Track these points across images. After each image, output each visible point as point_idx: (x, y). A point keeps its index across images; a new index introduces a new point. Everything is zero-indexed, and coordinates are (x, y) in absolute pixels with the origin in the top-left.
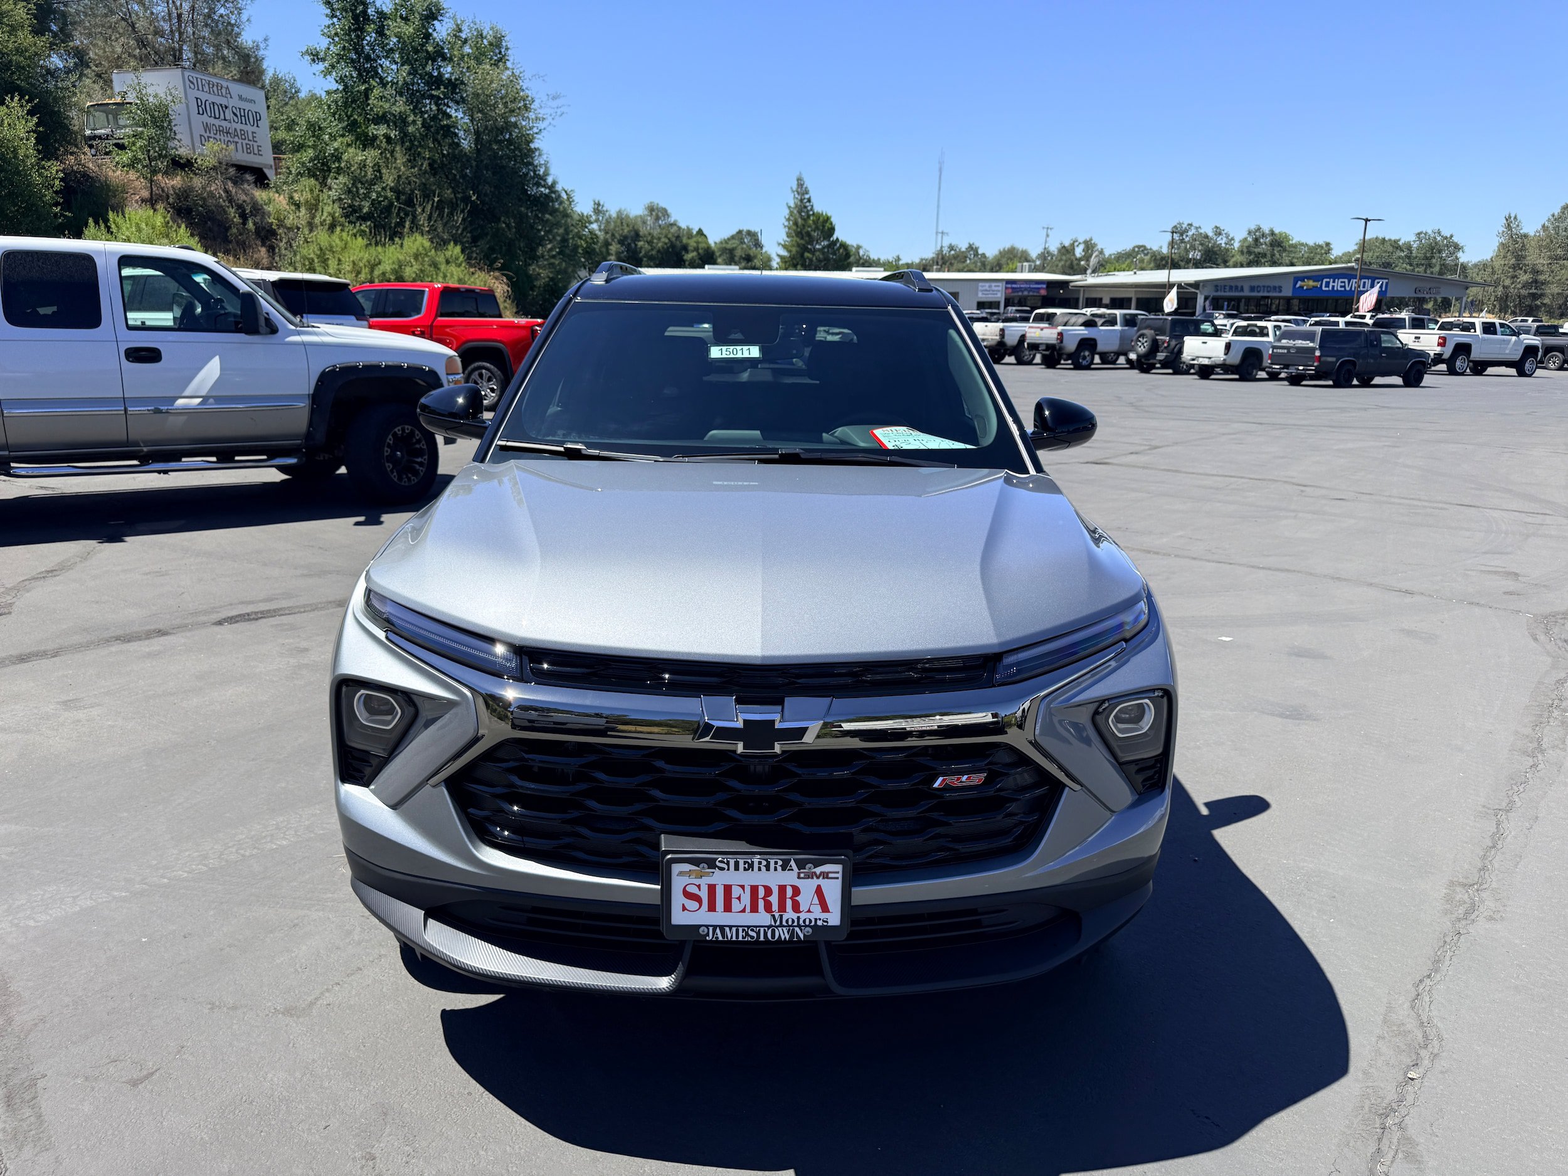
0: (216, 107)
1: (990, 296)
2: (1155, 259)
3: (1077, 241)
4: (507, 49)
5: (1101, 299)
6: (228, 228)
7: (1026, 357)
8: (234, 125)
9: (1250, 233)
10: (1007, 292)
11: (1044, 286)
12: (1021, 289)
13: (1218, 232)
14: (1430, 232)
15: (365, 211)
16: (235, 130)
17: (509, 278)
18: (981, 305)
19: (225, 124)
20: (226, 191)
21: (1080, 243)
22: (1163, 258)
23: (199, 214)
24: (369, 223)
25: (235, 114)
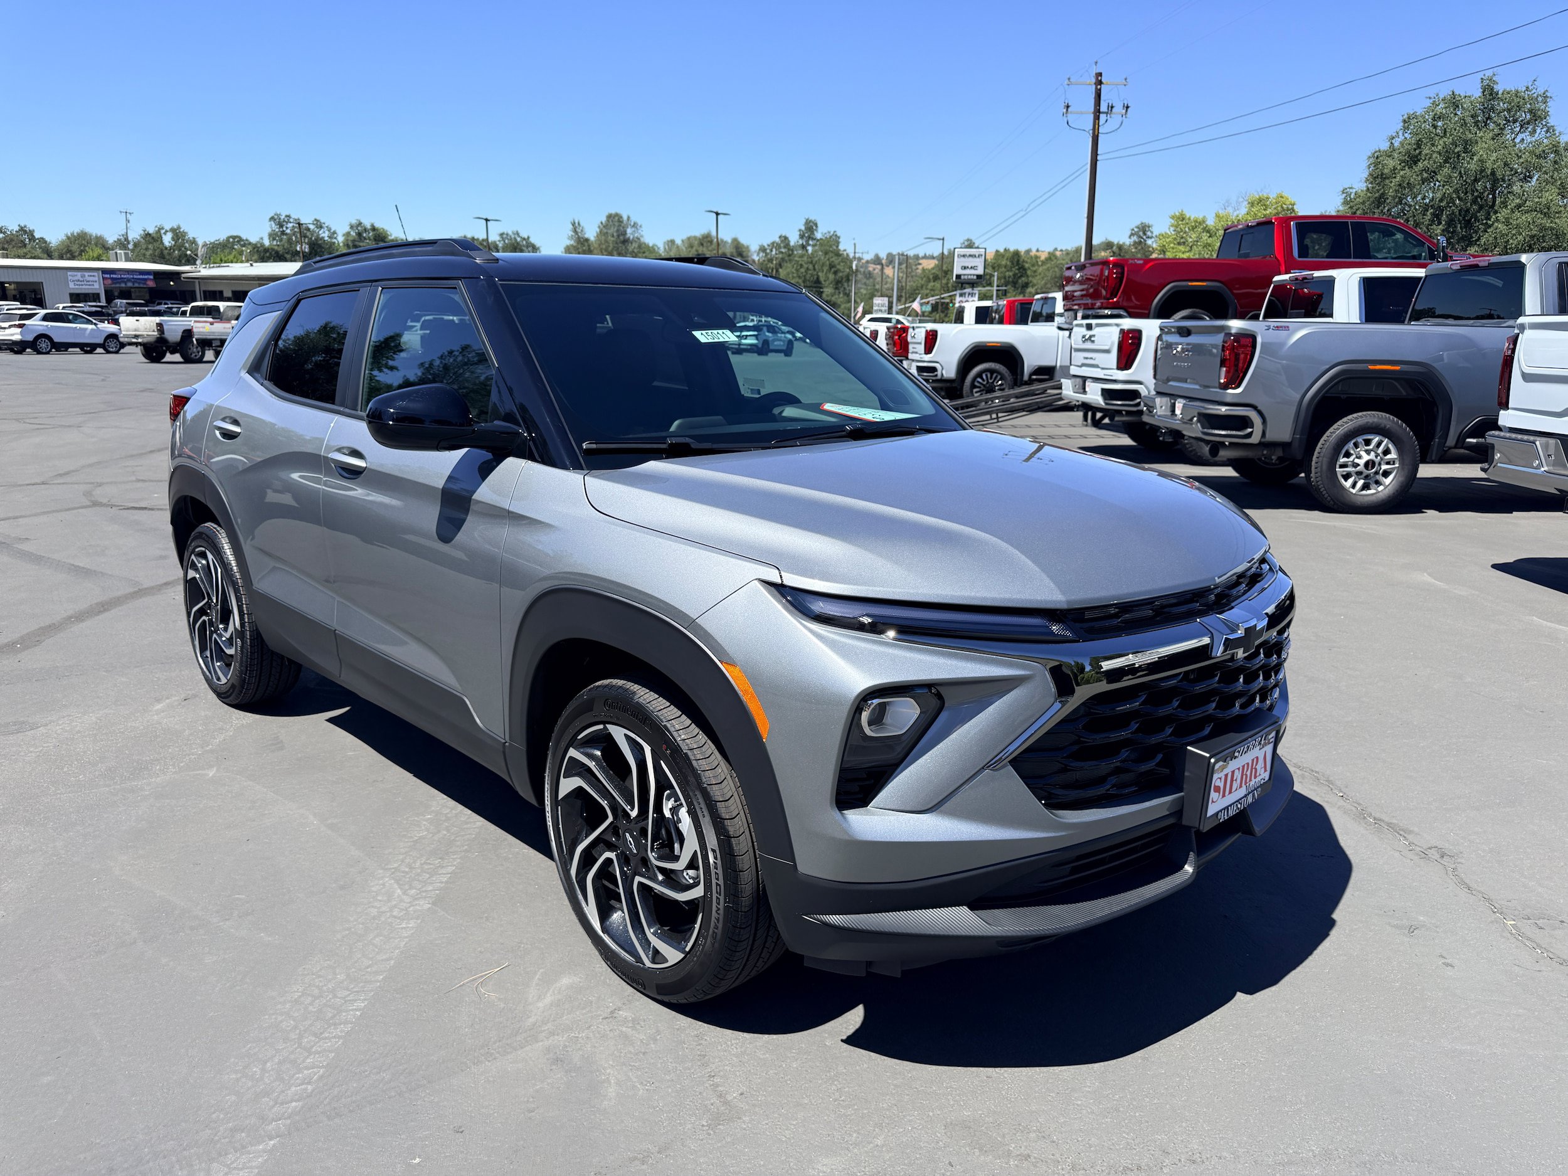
1: (84, 287)
2: (258, 251)
3: (163, 229)
5: (221, 292)
7: (193, 355)
9: (352, 227)
10: (105, 282)
11: (152, 277)
12: (121, 280)
13: (319, 225)
14: (510, 233)
18: (76, 298)
21: (167, 231)
22: (266, 250)
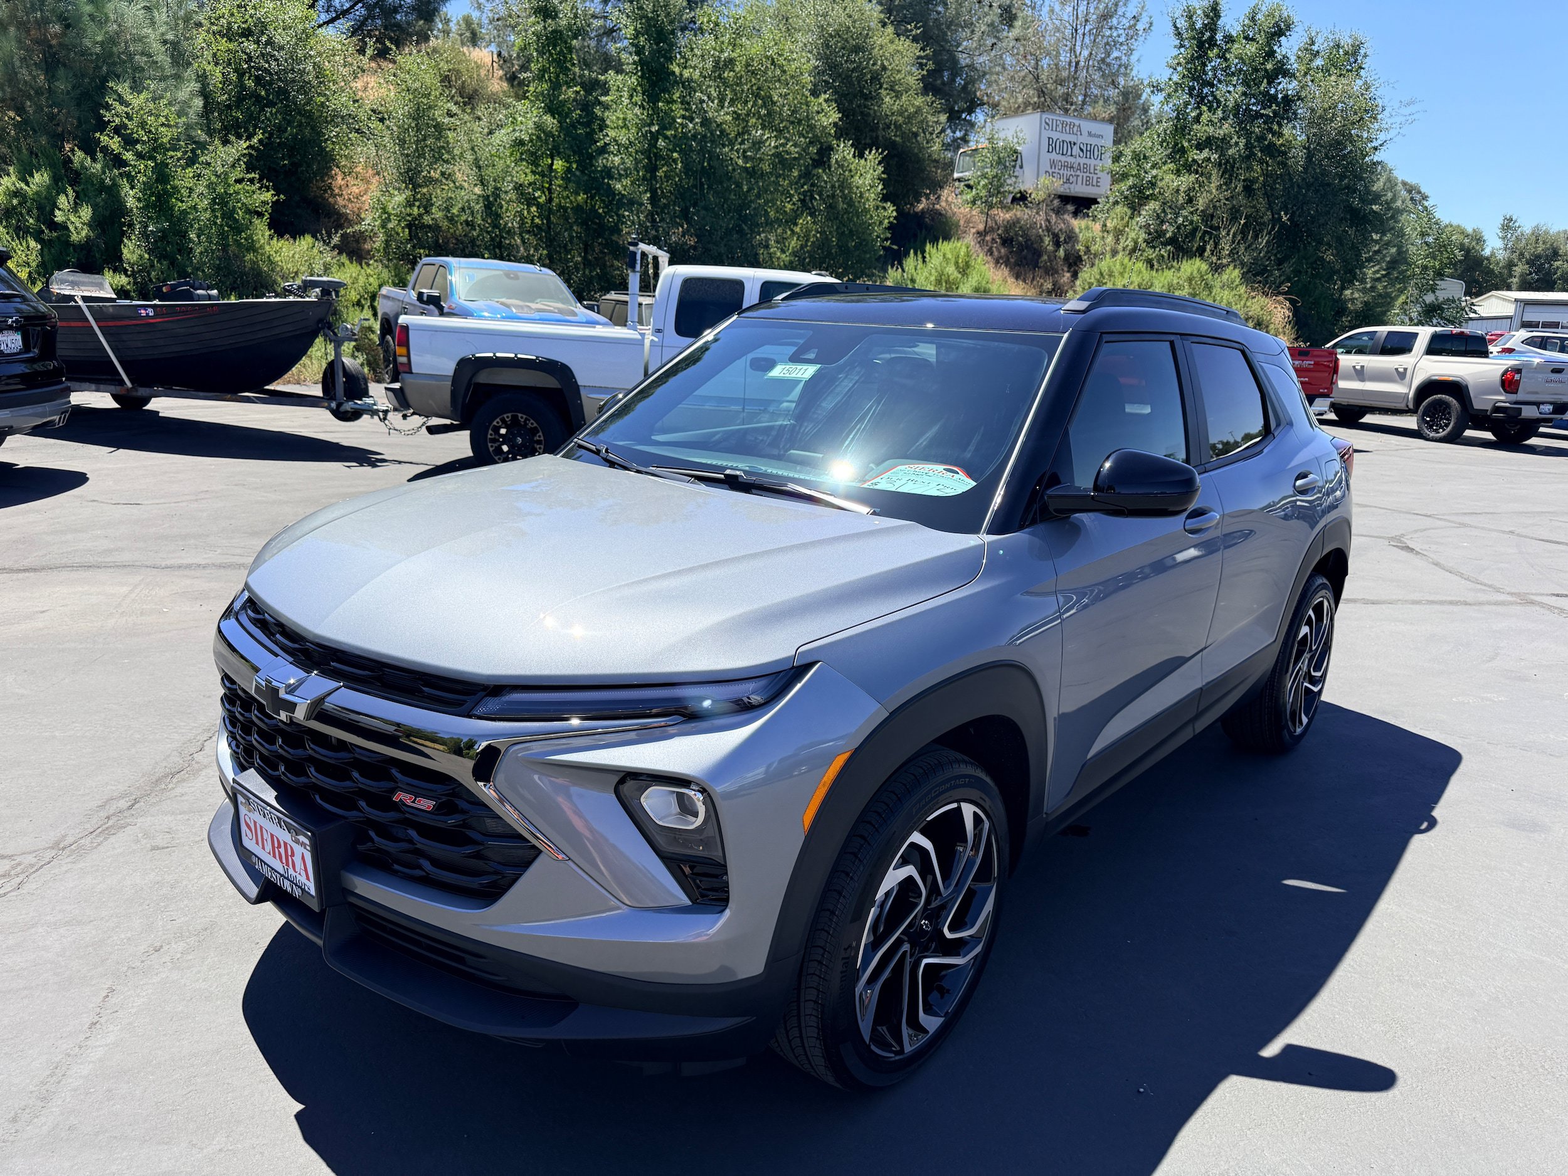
0: (1065, 144)
4: (1365, 56)
6: (1040, 256)
8: (1079, 160)
15: (1168, 236)
16: (1079, 164)
17: (1292, 302)
19: (1070, 160)
20: (1048, 221)
23: (1020, 244)
24: (1169, 248)
25: (1082, 150)
